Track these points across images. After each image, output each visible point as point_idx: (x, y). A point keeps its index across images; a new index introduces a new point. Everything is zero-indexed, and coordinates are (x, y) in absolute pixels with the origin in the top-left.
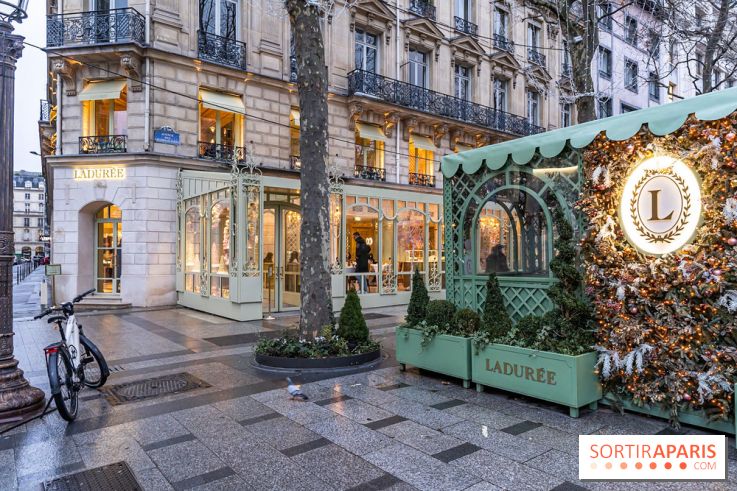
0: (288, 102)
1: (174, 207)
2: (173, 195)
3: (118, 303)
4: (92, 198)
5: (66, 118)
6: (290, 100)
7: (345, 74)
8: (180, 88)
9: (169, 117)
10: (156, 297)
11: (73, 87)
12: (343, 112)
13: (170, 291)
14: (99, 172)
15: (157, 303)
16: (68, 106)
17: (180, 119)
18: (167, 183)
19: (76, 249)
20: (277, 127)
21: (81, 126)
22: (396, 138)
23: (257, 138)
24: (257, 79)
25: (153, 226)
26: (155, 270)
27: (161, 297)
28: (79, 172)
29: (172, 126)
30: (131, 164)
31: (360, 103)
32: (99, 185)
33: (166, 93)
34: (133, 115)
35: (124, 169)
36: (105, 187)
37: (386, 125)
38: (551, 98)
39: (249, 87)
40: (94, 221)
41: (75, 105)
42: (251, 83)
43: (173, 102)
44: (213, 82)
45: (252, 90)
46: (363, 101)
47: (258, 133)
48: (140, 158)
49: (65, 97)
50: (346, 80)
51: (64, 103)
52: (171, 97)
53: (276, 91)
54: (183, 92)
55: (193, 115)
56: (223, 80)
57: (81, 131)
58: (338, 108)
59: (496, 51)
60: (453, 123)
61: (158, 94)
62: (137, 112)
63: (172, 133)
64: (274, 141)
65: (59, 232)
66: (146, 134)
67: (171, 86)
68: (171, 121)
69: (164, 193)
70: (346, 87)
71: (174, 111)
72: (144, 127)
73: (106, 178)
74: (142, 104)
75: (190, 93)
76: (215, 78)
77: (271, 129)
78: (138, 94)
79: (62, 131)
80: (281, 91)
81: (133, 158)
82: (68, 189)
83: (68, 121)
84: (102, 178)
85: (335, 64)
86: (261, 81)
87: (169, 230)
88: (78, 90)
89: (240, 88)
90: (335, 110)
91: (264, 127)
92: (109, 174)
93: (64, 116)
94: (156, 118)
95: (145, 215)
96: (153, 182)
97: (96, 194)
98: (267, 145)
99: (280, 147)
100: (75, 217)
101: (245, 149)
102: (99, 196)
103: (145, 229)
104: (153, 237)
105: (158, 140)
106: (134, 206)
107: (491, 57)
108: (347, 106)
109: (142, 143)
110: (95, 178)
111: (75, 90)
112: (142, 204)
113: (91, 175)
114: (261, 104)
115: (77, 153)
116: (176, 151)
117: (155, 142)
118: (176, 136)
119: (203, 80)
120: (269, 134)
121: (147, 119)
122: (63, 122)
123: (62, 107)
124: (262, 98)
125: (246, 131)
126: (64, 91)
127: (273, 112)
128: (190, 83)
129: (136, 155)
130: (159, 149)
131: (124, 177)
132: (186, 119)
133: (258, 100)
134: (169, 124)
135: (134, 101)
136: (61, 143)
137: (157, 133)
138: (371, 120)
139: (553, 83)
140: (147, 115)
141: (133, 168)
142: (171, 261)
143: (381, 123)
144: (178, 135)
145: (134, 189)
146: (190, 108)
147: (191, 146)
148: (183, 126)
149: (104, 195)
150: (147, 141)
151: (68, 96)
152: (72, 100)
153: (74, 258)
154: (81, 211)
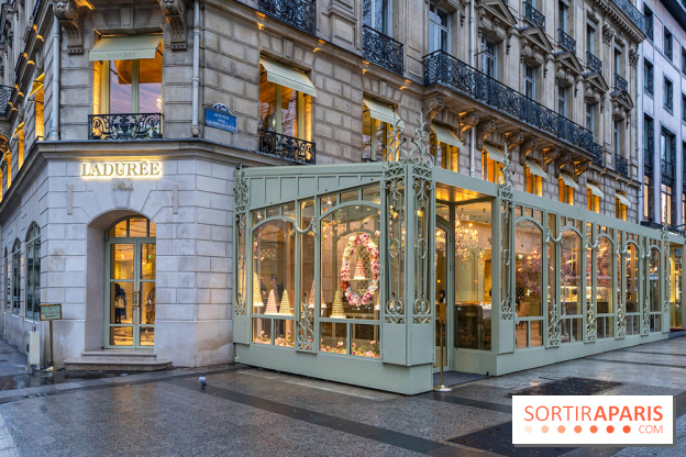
0: (360, 86)
1: (231, 220)
2: (229, 203)
3: (151, 361)
4: (108, 206)
5: (67, 88)
6: (363, 83)
7: (419, 57)
8: (237, 51)
9: (223, 91)
10: (207, 353)
11: (80, 42)
12: (417, 106)
13: (224, 343)
14: (120, 166)
15: (209, 362)
16: (70, 70)
17: (236, 95)
18: (220, 187)
19: (83, 282)
20: (349, 118)
21: (91, 99)
22: (470, 145)
23: (327, 131)
24: (329, 50)
25: (204, 247)
26: (205, 313)
27: (214, 352)
28: (88, 165)
29: (227, 105)
30: (171, 156)
31: (441, 94)
32: (122, 187)
33: (220, 56)
34: (172, 84)
35: (161, 163)
36: (130, 189)
37: (460, 128)
38: (606, 112)
39: (318, 60)
40: (105, 240)
41: (82, 69)
42: (321, 54)
43: (228, 69)
44: (276, 48)
45: (322, 66)
46: (446, 93)
47: (329, 124)
48: (187, 147)
49: (65, 56)
50: (421, 66)
51: (63, 66)
52: (226, 63)
53: (348, 68)
54: (241, 57)
55: (253, 90)
56: (289, 45)
57: (90, 106)
58: (413, 101)
59: (560, 50)
60: (529, 131)
61: (209, 56)
62: (180, 81)
63: (227, 114)
64: (346, 136)
65: (56, 255)
66: (194, 114)
67: (226, 46)
68: (226, 97)
69: (217, 201)
70: (421, 75)
71: (230, 84)
72: (191, 103)
73: (133, 176)
74: (187, 69)
75: (249, 60)
76: (280, 42)
77: (342, 121)
78: (180, 55)
79: (60, 106)
80: (355, 70)
81: (176, 147)
82: (70, 191)
83: (70, 92)
84: (125, 176)
85: (410, 43)
86: (333, 53)
87: (224, 255)
88: (86, 46)
89: (308, 60)
90: (410, 103)
91: (334, 118)
92: (138, 170)
93: (64, 83)
94: (207, 90)
95: (193, 231)
96: (203, 183)
97: (115, 200)
98: (338, 142)
99: (353, 147)
100: (83, 233)
101: (313, 144)
102: (121, 202)
103: (192, 252)
104: (204, 264)
105: (209, 122)
106: (175, 218)
107: (556, 56)
108: (423, 99)
109: (188, 126)
110: (114, 176)
111: (82, 46)
112: (189, 214)
113: (109, 171)
114: (332, 85)
115: (85, 138)
116: (232, 140)
117: (205, 125)
118: (232, 120)
119: (265, 43)
120: (341, 127)
121: (196, 90)
122: (63, 93)
123: (60, 70)
124: (333, 77)
125: (315, 121)
126: (65, 48)
127: (344, 98)
128: (251, 46)
129: (180, 142)
130: (212, 135)
131: (160, 176)
132: (244, 97)
133: (328, 80)
134: (223, 102)
135: (175, 65)
136: (59, 125)
137: (209, 113)
138: (446, 120)
139: (608, 95)
140: (196, 84)
141: (174, 163)
142: (226, 300)
143: (456, 125)
144: (235, 118)
145: (174, 192)
146: (250, 81)
147: (251, 135)
148: (242, 106)
149: (129, 200)
150: (195, 122)
151: (70, 54)
152: (77, 61)
153: (82, 295)
154: (91, 226)
